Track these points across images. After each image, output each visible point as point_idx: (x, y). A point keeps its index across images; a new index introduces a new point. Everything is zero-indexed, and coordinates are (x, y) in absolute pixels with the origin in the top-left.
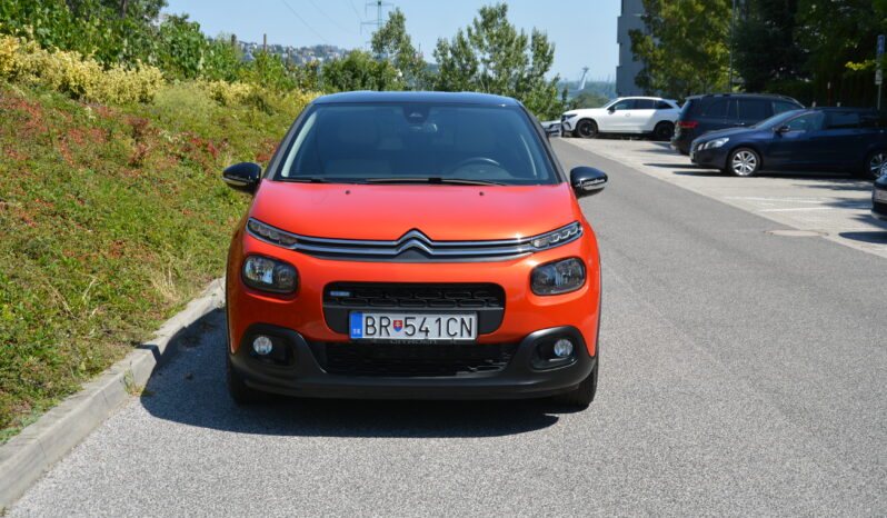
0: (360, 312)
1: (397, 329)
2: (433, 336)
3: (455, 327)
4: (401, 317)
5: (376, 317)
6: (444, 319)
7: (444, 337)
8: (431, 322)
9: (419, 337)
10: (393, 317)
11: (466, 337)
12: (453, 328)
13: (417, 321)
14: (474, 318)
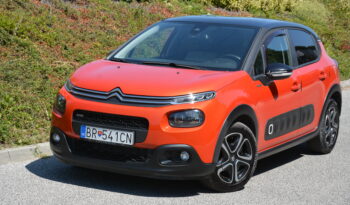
0: (85, 125)
1: (100, 135)
2: (114, 141)
3: (124, 138)
4: (101, 130)
5: (91, 128)
6: (120, 133)
7: (119, 142)
8: (114, 133)
9: (108, 140)
10: (98, 129)
11: (128, 143)
12: (122, 138)
13: (108, 133)
14: (132, 134)
